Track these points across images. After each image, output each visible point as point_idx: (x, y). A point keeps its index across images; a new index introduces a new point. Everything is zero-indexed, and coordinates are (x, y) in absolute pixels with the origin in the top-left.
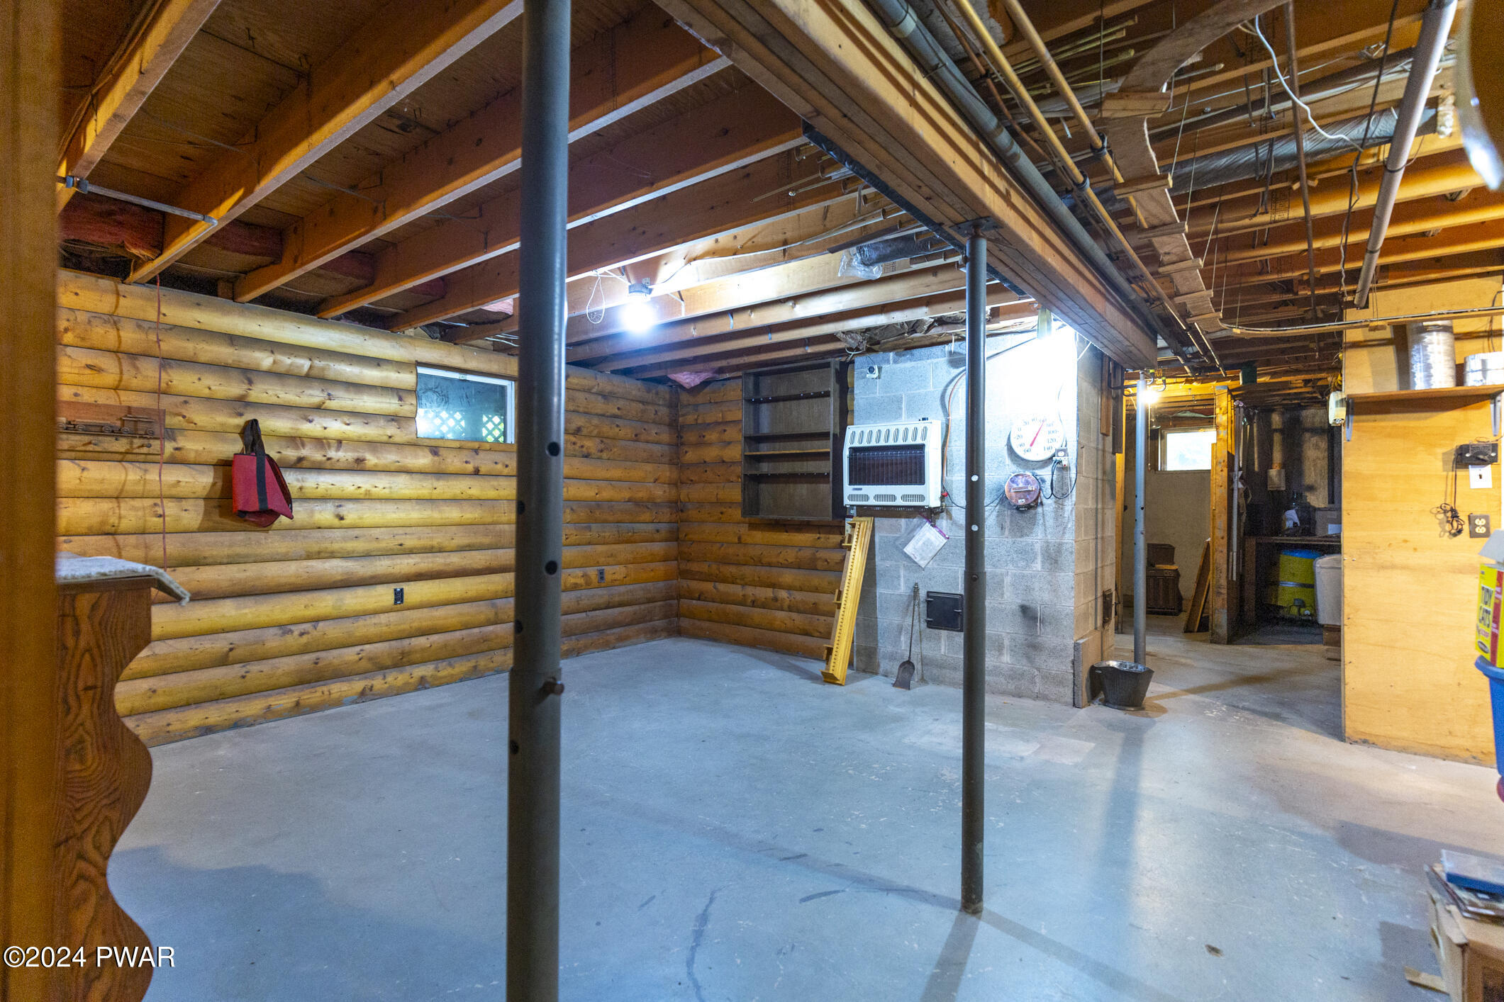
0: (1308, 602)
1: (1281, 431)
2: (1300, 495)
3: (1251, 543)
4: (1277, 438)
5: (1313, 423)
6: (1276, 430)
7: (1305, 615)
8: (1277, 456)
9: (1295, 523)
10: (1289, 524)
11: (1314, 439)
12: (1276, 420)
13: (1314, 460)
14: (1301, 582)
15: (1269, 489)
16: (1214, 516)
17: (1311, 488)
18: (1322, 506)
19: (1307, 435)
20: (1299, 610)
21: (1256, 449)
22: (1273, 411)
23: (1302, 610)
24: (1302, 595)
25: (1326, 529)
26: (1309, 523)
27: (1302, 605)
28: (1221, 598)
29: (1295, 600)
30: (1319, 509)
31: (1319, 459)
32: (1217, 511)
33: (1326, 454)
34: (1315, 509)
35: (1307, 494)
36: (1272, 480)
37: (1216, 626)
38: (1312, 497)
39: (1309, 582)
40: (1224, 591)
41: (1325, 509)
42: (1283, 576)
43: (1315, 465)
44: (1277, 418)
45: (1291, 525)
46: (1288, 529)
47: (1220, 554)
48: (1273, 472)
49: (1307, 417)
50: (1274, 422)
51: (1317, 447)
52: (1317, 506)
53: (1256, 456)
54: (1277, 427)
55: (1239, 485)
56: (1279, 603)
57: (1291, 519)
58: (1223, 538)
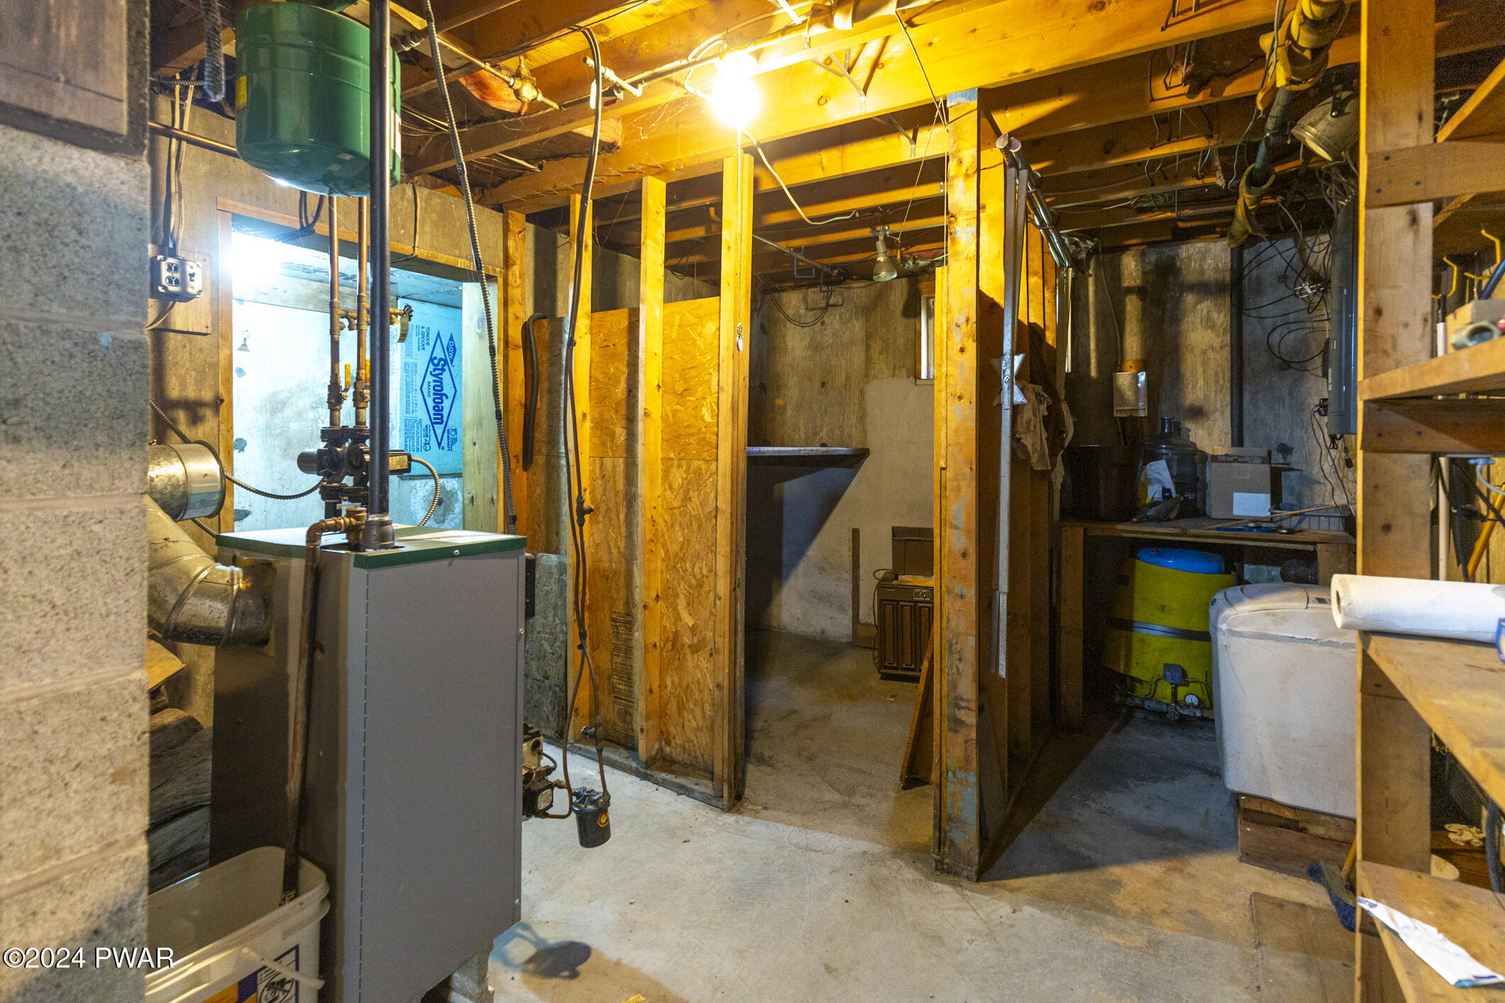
0: (1193, 673)
1: (1141, 291)
2: (1177, 429)
3: (1074, 537)
4: (1132, 306)
5: (1202, 272)
6: (1129, 290)
7: (1188, 706)
8: (1133, 345)
9: (1165, 490)
10: (1154, 492)
11: (1205, 306)
12: (1131, 267)
13: (1204, 352)
14: (1180, 624)
15: (1116, 415)
16: (943, 487)
17: (1197, 413)
18: (1220, 451)
19: (1190, 298)
20: (1175, 694)
21: (1092, 330)
22: (1126, 248)
23: (1181, 691)
24: (1179, 654)
25: (1229, 504)
26: (1194, 490)
27: (1180, 676)
28: (960, 738)
29: (1167, 667)
30: (1215, 458)
31: (1213, 349)
32: (949, 474)
33: (1228, 339)
34: (1204, 456)
35: (1189, 425)
36: (1122, 396)
37: (950, 819)
38: (1200, 432)
39: (1196, 626)
40: (971, 718)
41: (1227, 459)
42: (1142, 612)
43: (1205, 363)
44: (1133, 265)
45: (1158, 496)
46: (1154, 504)
47: (959, 603)
48: (1123, 379)
49: (1189, 258)
50: (1126, 273)
51: (1209, 323)
52: (1209, 452)
53: (1093, 345)
54: (1133, 283)
55: (1012, 395)
56: (1135, 672)
57: (1159, 481)
58: (964, 555)
